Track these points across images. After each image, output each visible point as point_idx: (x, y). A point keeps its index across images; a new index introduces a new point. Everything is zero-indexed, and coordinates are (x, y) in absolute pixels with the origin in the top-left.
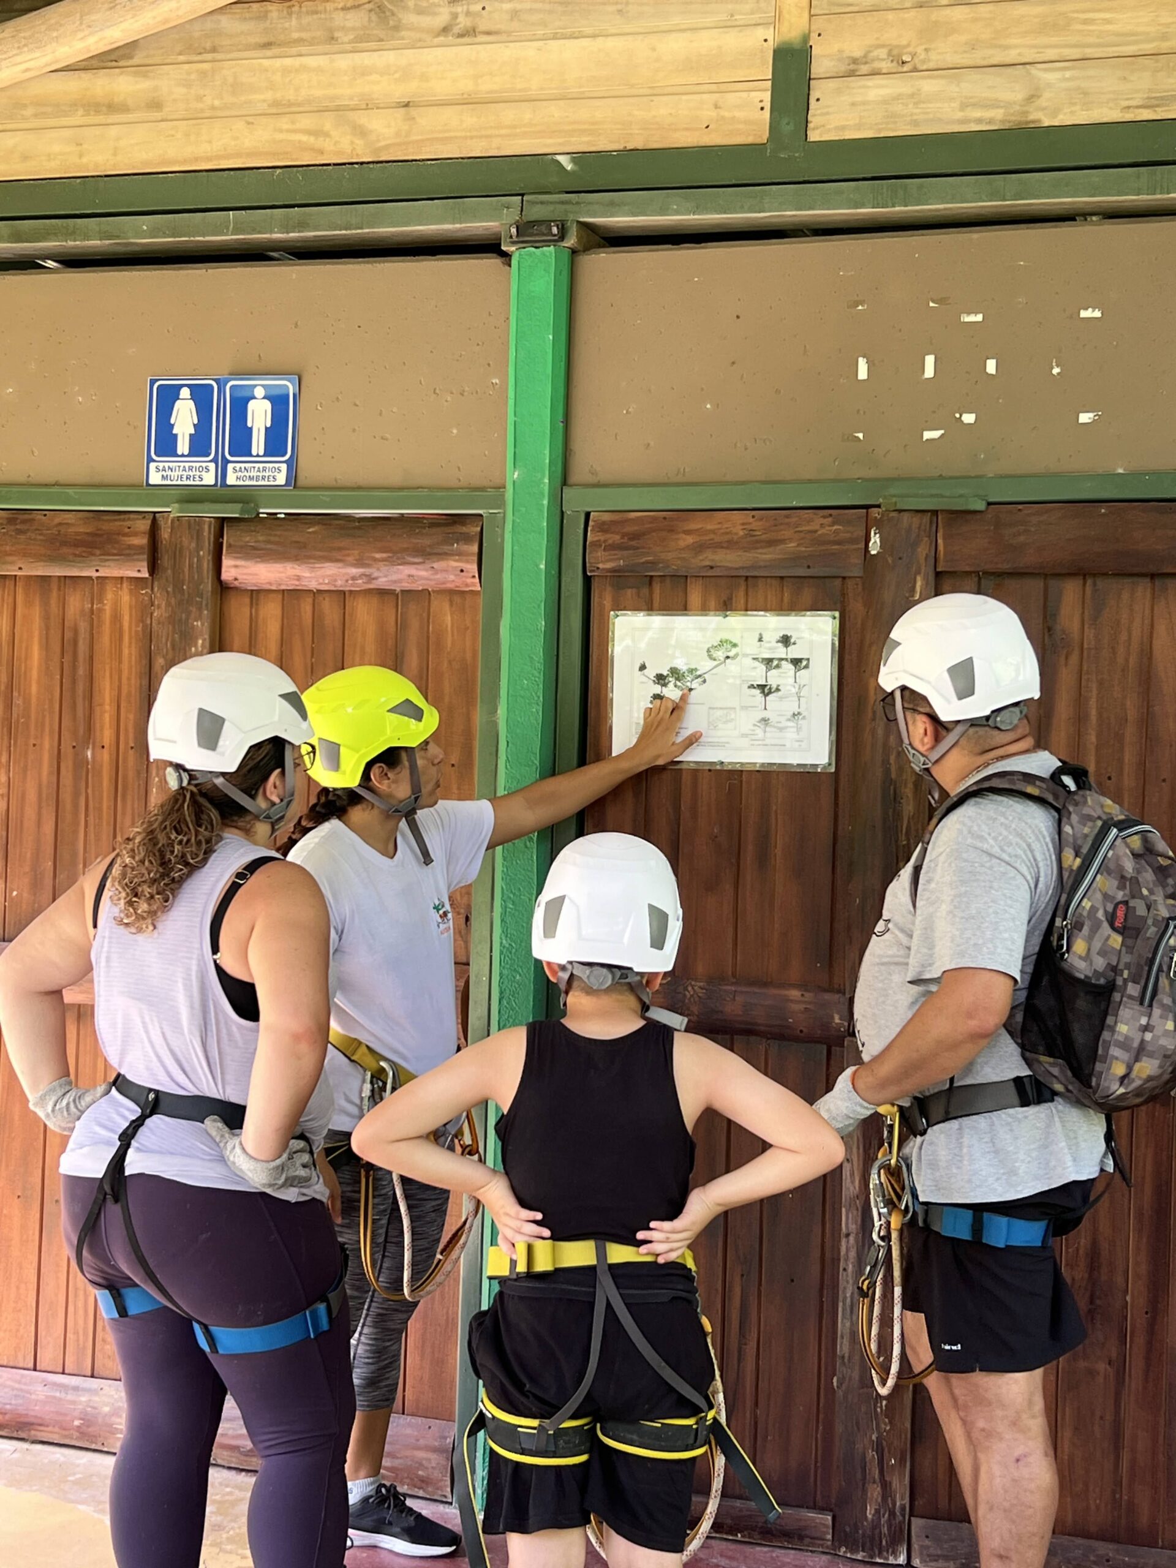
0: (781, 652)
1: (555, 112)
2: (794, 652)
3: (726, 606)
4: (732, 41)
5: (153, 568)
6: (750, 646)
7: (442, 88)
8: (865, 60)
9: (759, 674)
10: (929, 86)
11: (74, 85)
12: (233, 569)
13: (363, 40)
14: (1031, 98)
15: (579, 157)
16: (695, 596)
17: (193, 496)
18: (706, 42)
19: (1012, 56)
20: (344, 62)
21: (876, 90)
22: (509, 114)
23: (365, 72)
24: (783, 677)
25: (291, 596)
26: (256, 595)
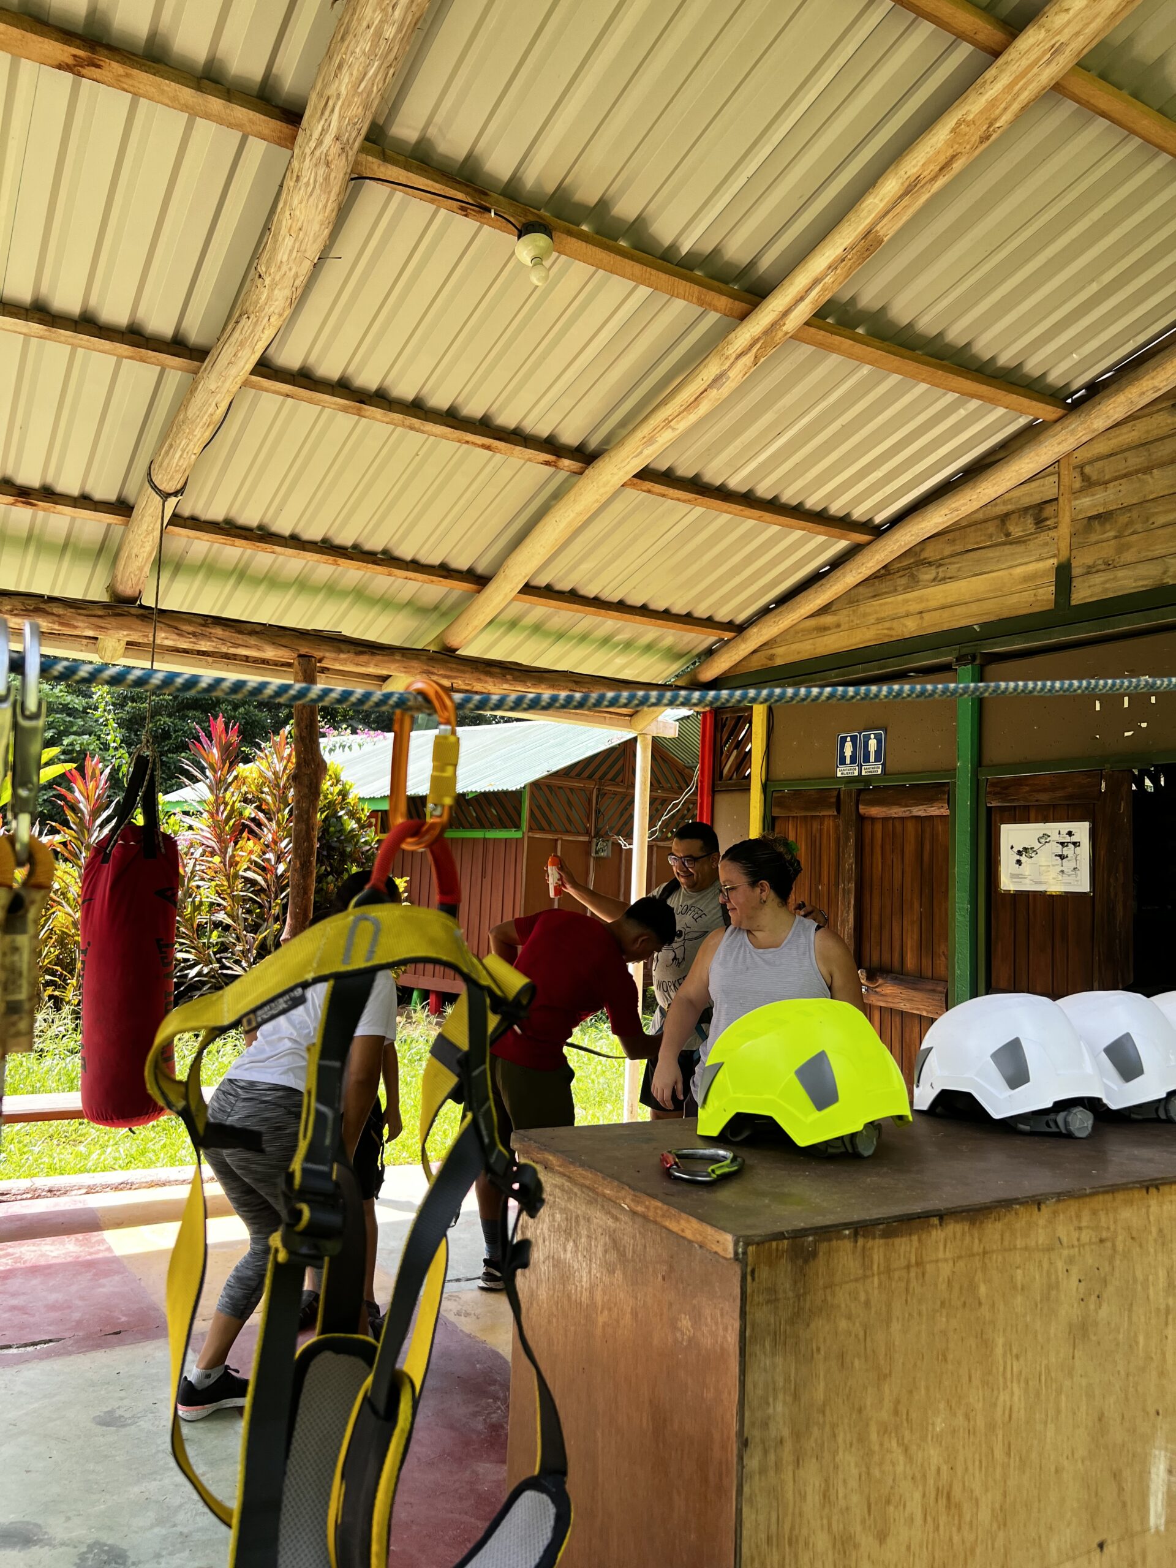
0: (1068, 839)
1: (974, 608)
2: (1074, 839)
3: (1046, 820)
4: (1040, 565)
5: (838, 811)
6: (1055, 837)
7: (933, 604)
8: (1094, 566)
9: (1059, 849)
10: (1120, 573)
11: (812, 622)
12: (863, 809)
13: (908, 588)
14: (1165, 573)
15: (981, 625)
16: (1032, 815)
17: (850, 780)
18: (1032, 567)
19: (1157, 553)
20: (900, 598)
21: (1097, 579)
22: (958, 610)
23: (906, 601)
24: (1069, 851)
25: (885, 820)
26: (873, 820)
